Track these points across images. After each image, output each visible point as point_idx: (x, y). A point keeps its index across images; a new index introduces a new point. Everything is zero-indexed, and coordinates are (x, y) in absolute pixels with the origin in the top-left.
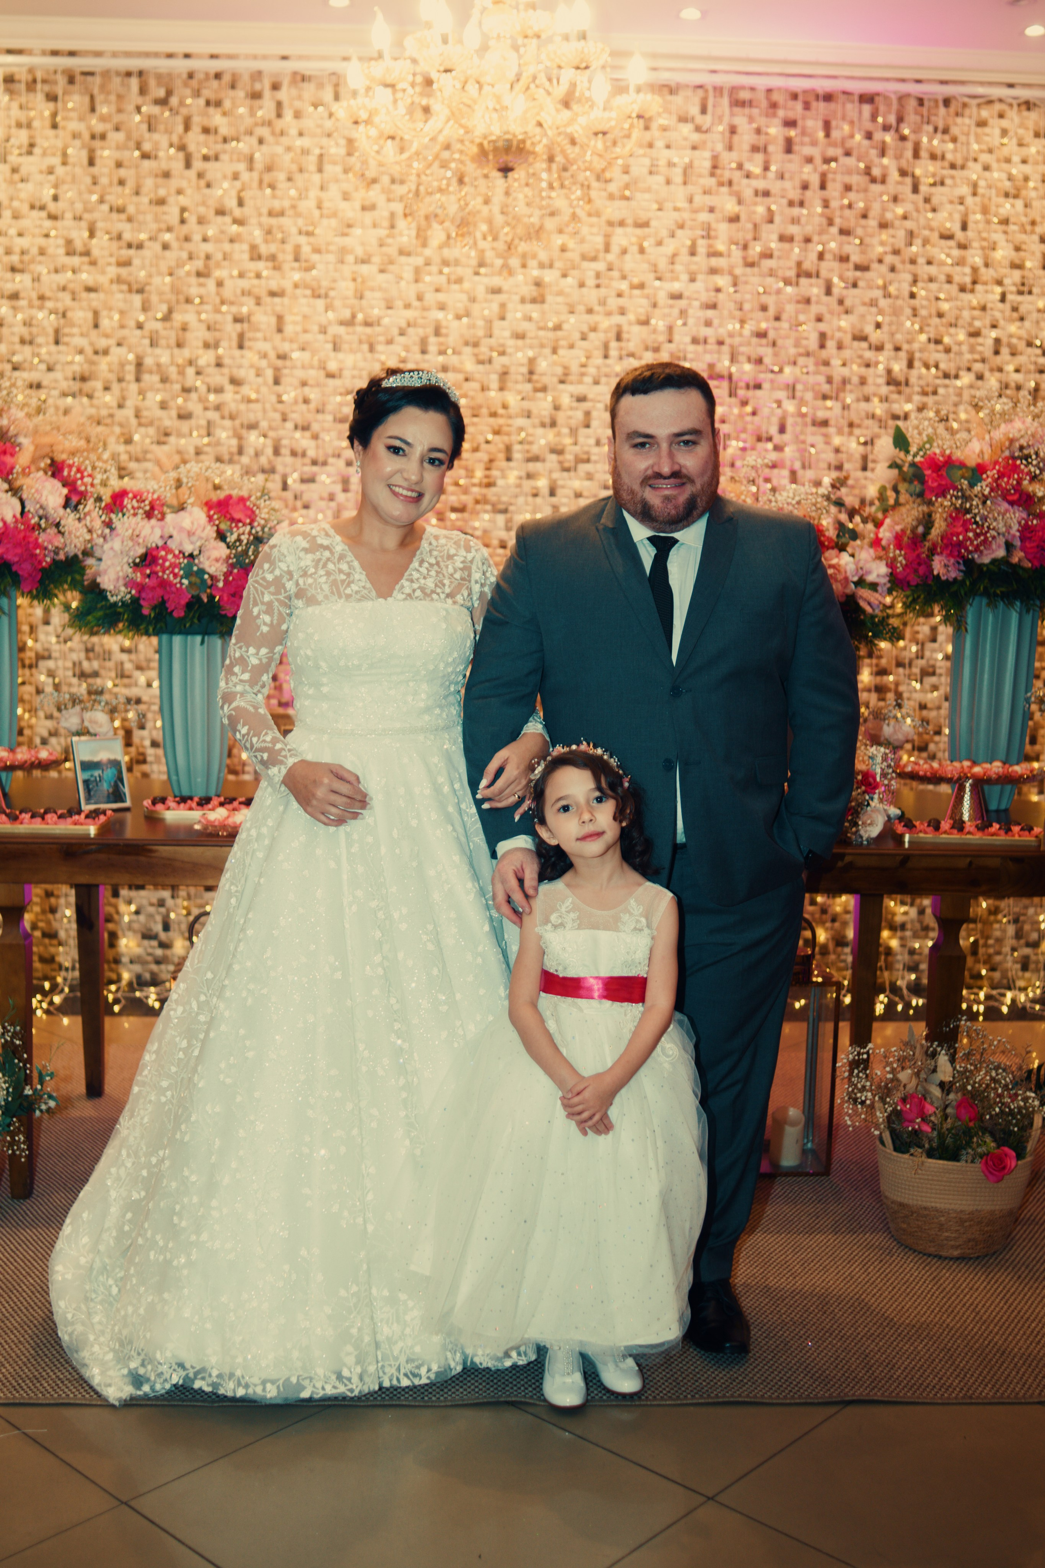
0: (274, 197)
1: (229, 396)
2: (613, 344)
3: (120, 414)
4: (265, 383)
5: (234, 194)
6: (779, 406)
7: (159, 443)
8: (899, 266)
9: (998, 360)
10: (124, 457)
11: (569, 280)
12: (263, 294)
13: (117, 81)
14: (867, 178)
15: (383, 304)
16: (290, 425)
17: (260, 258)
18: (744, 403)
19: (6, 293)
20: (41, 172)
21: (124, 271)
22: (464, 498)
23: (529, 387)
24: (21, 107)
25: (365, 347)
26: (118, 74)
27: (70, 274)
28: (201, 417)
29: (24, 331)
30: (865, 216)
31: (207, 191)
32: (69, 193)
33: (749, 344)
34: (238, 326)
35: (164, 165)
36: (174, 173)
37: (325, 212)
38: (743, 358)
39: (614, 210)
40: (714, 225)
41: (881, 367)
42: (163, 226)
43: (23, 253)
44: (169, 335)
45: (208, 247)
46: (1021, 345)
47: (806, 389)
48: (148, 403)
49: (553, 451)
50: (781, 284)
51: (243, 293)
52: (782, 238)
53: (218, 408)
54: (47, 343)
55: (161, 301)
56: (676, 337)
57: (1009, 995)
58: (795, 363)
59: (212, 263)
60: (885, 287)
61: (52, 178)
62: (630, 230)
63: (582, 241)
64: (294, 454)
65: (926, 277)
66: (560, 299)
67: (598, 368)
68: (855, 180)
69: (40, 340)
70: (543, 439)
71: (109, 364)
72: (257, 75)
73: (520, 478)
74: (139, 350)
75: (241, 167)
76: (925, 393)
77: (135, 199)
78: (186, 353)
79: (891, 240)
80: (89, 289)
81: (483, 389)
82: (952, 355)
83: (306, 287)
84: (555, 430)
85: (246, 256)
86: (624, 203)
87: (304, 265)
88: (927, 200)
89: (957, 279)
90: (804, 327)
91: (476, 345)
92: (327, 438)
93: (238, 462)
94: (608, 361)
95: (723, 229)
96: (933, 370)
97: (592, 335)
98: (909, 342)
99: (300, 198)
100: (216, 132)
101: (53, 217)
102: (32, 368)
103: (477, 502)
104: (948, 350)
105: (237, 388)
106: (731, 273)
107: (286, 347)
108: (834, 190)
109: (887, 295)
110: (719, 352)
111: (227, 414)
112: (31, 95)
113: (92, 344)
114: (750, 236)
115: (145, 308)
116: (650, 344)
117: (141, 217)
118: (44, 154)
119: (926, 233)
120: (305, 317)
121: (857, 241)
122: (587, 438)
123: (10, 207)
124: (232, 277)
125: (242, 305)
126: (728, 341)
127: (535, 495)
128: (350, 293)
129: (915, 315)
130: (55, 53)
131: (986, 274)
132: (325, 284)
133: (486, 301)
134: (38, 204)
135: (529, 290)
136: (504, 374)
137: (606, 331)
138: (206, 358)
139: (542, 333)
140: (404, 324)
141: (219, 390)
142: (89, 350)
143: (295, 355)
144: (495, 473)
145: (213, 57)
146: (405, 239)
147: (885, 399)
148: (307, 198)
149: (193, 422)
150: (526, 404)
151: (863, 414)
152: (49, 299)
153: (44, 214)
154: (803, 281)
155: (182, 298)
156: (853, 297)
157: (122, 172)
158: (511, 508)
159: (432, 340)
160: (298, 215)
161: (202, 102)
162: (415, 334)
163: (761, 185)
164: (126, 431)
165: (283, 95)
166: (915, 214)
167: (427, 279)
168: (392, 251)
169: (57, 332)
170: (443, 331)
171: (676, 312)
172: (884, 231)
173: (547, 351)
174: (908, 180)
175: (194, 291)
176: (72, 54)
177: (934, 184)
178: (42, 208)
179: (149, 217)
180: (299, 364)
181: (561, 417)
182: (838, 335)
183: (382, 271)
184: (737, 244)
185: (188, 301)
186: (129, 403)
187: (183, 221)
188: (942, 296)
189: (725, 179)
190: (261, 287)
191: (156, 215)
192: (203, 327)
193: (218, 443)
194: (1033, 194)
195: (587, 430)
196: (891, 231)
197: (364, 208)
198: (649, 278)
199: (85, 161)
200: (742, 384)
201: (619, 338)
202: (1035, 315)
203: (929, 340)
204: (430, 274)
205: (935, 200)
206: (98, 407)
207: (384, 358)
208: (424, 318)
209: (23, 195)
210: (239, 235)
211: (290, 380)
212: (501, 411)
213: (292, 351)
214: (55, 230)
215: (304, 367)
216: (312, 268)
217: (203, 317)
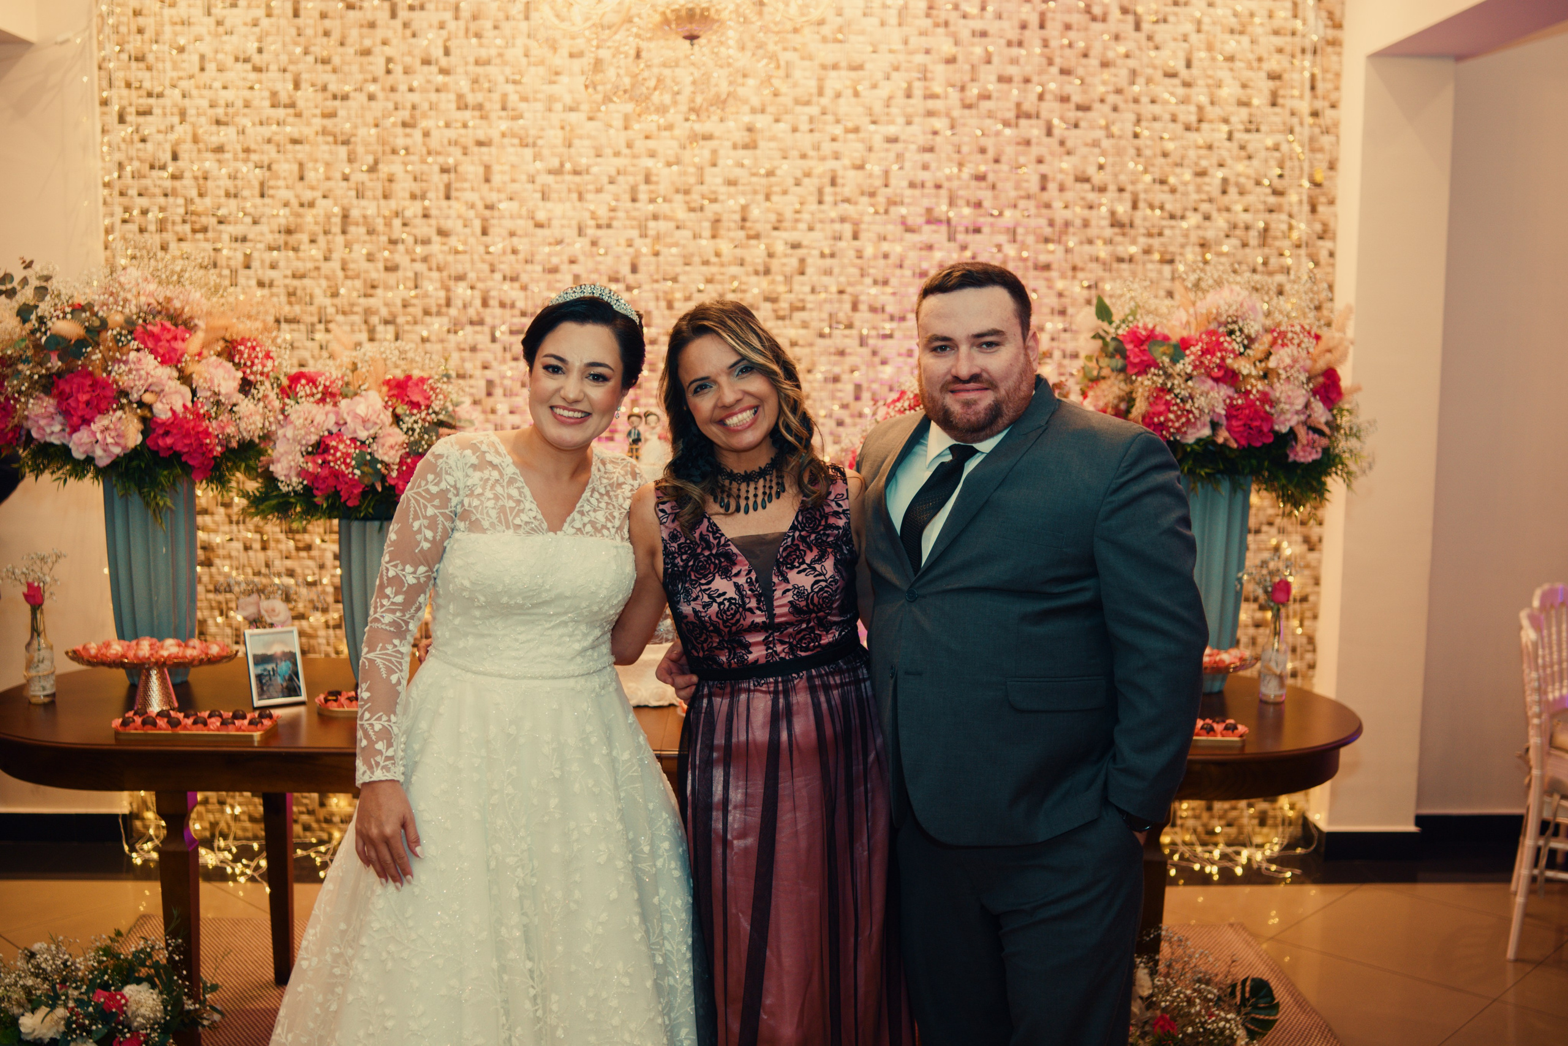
1: (436, 247)
2: (828, 190)
3: (326, 267)
4: (473, 234)
5: (440, 43)
6: (1000, 250)
7: (366, 296)
8: (1122, 105)
9: (1226, 200)
10: (331, 310)
11: (781, 126)
12: (470, 142)
14: (1087, 17)
15: (592, 152)
16: (498, 276)
17: (466, 107)
18: (964, 248)
19: (212, 146)
20: (245, 24)
21: (329, 123)
23: (741, 234)
25: (575, 196)
27: (274, 127)
28: (408, 269)
29: (229, 184)
30: (1085, 55)
31: (413, 41)
32: (273, 46)
33: (967, 187)
34: (445, 176)
35: (370, 16)
36: (379, 23)
37: (532, 59)
38: (961, 202)
39: (828, 53)
40: (930, 67)
41: (1104, 209)
42: (369, 77)
43: (227, 106)
44: (375, 186)
45: (415, 97)
46: (1249, 185)
47: (1027, 233)
48: (354, 255)
49: (767, 299)
50: (1000, 126)
51: (450, 144)
52: (1001, 79)
53: (425, 259)
54: (253, 196)
55: (367, 152)
56: (893, 181)
57: (1245, 853)
58: (1015, 206)
59: (418, 113)
60: (1107, 127)
61: (257, 30)
62: (844, 73)
63: (795, 85)
64: (502, 305)
65: (1150, 116)
66: (773, 145)
67: (812, 214)
68: (1076, 19)
69: (246, 193)
70: (756, 287)
71: (314, 216)
74: (345, 202)
75: (448, 16)
76: (1150, 235)
77: (340, 50)
79: (1113, 79)
80: (295, 142)
81: (694, 237)
82: (1178, 196)
83: (514, 135)
84: (770, 278)
85: (453, 106)
86: (837, 46)
87: (511, 113)
88: (1150, 38)
89: (1182, 117)
90: (1024, 170)
91: (687, 192)
92: (536, 290)
93: (447, 314)
94: (823, 207)
95: (940, 71)
96: (1158, 212)
97: (806, 181)
98: (1133, 183)
99: (507, 46)
101: (257, 69)
102: (237, 221)
104: (1173, 191)
105: (444, 240)
106: (948, 115)
107: (493, 197)
108: (1053, 29)
109: (1110, 136)
110: (937, 196)
111: (434, 266)
113: (297, 196)
114: (967, 77)
115: (350, 161)
116: (867, 189)
117: (346, 68)
118: (248, 6)
119: (1150, 71)
120: (513, 166)
121: (1078, 82)
122: (801, 286)
123: (215, 60)
124: (438, 127)
125: (449, 155)
126: (946, 184)
128: (559, 141)
129: (1139, 155)
131: (1212, 112)
132: (533, 132)
133: (697, 147)
134: (242, 57)
135: (741, 136)
136: (716, 222)
137: (820, 177)
138: (413, 209)
139: (754, 179)
140: (613, 172)
141: (426, 242)
142: (294, 202)
143: (502, 206)
147: (1109, 242)
148: (514, 46)
149: (400, 274)
150: (739, 252)
151: (1087, 257)
152: (254, 152)
153: (249, 66)
154: (1023, 122)
155: (388, 149)
156: (1074, 138)
157: (327, 23)
159: (643, 187)
160: (505, 63)
162: (624, 183)
163: (978, 25)
164: (332, 283)
166: (1137, 52)
167: (636, 126)
169: (262, 184)
170: (654, 179)
171: (892, 155)
172: (1106, 70)
173: (761, 197)
174: (1130, 18)
175: (400, 142)
177: (1157, 22)
178: (246, 60)
179: (355, 68)
180: (507, 214)
181: (775, 264)
182: (1060, 177)
183: (590, 119)
184: (953, 86)
185: (394, 152)
186: (336, 256)
187: (388, 72)
188: (1166, 136)
189: (941, 20)
190: (468, 137)
191: (361, 65)
192: (410, 178)
193: (426, 295)
194: (1259, 30)
195: (802, 278)
196: (1112, 70)
197: (571, 55)
198: (864, 122)
199: (290, 13)
200: (961, 228)
201: (833, 183)
202: (1263, 154)
203: (1154, 181)
204: (640, 121)
205: (1158, 38)
206: (303, 260)
207: (592, 207)
208: (634, 165)
209: (228, 48)
210: (445, 85)
211: (498, 230)
212: (714, 259)
213: (500, 201)
214: (260, 82)
215: (512, 217)
216: (521, 117)
217: (410, 168)
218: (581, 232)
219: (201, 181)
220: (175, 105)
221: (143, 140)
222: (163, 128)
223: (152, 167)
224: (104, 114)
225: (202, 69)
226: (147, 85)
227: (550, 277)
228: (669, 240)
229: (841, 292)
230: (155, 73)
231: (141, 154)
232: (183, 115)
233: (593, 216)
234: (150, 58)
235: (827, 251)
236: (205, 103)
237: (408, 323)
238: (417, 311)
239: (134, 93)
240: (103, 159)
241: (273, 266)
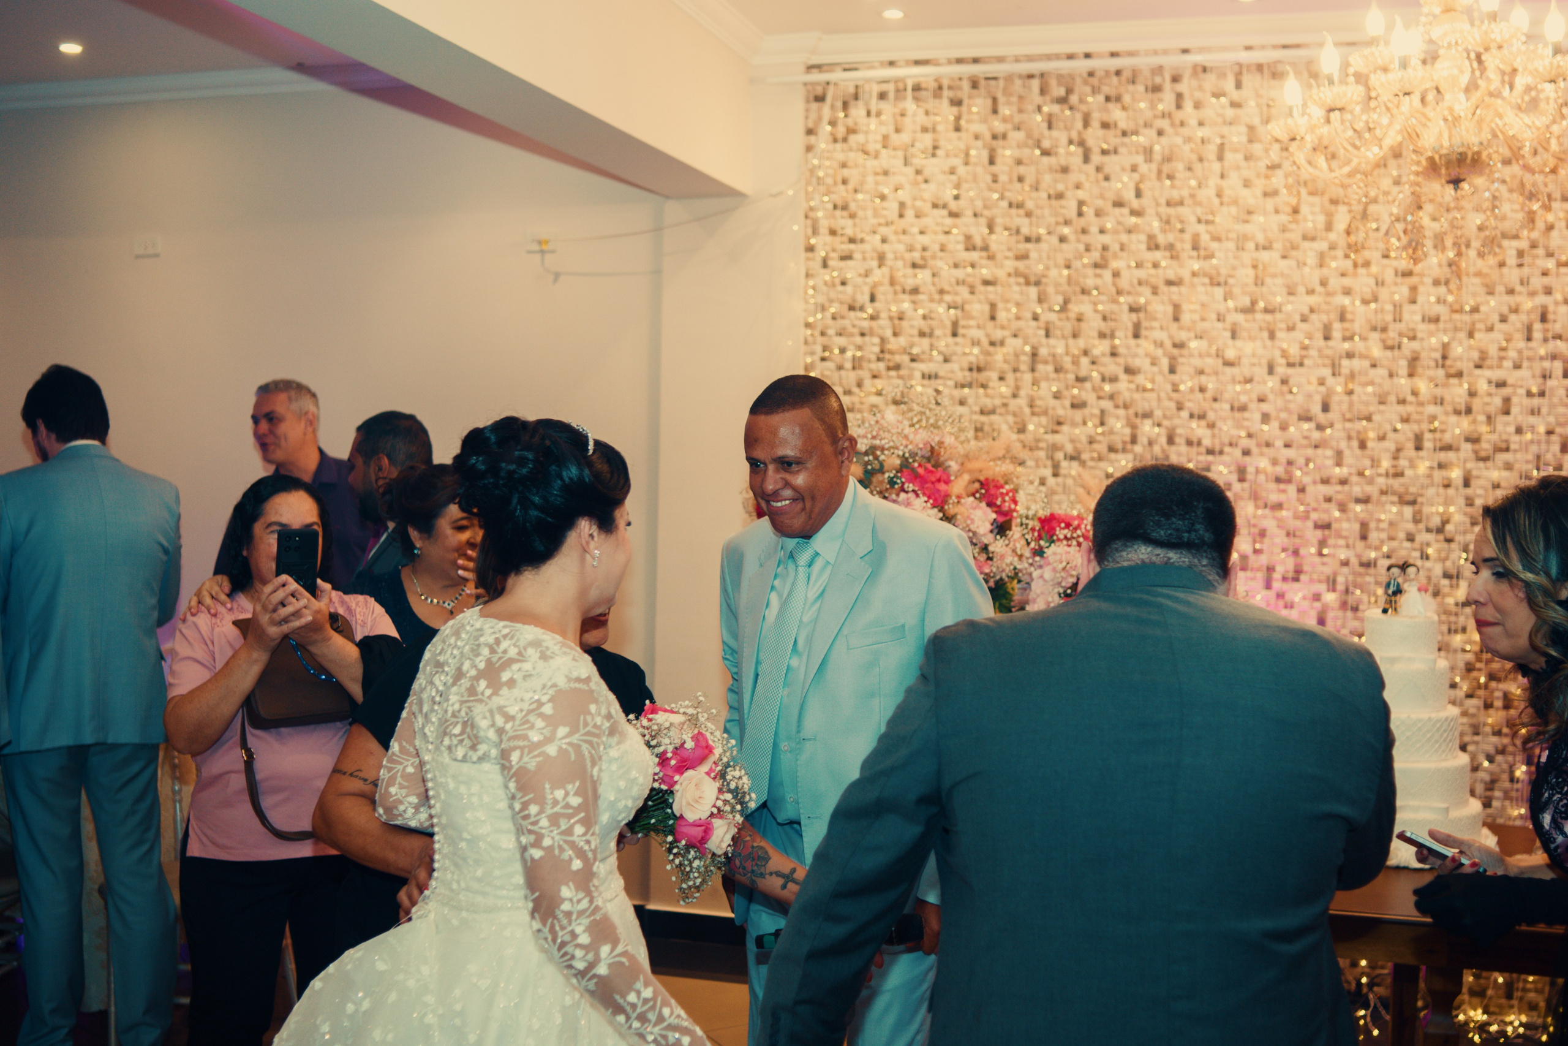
0: (1173, 187)
1: (1124, 385)
2: (1537, 326)
3: (1014, 404)
4: (1161, 372)
5: (1132, 185)
7: (1055, 432)
10: (1016, 446)
11: (1487, 260)
12: (1161, 283)
13: (1018, 82)
15: (1284, 291)
16: (1185, 414)
17: (1157, 247)
19: (908, 288)
20: (944, 173)
21: (1021, 265)
22: (1369, 489)
23: (1441, 372)
24: (927, 113)
25: (1265, 334)
26: (1020, 76)
27: (969, 270)
28: (1095, 406)
29: (924, 325)
31: (1105, 184)
32: (970, 193)
34: (1134, 316)
35: (1063, 162)
36: (1072, 168)
37: (1225, 200)
42: (1061, 220)
43: (924, 249)
44: (1065, 326)
45: (1106, 239)
48: (1042, 393)
49: (1468, 439)
51: (1140, 283)
53: (1111, 397)
54: (945, 335)
55: (1057, 293)
59: (1109, 254)
61: (954, 178)
62: (1556, 205)
63: (1502, 218)
64: (1189, 443)
66: (1477, 280)
67: (1520, 352)
69: (938, 332)
70: (1458, 427)
71: (1004, 355)
72: (1159, 70)
73: (1432, 468)
74: (1034, 340)
75: (1139, 159)
77: (1034, 194)
78: (1081, 343)
80: (986, 283)
81: (1391, 375)
83: (1205, 275)
84: (1471, 418)
85: (1143, 247)
87: (1202, 253)
91: (1384, 330)
92: (1225, 428)
93: (1132, 451)
94: (1531, 344)
97: (1513, 317)
99: (1199, 187)
100: (1116, 125)
101: (953, 215)
102: (931, 359)
103: (1383, 493)
105: (1131, 378)
107: (1183, 336)
111: (1121, 404)
112: (937, 101)
113: (987, 335)
115: (1040, 301)
117: (1038, 212)
118: (947, 156)
120: (1203, 305)
122: (1505, 427)
123: (914, 207)
124: (1129, 267)
125: (1139, 294)
127: (1447, 486)
128: (1250, 280)
130: (959, 61)
132: (1224, 271)
133: (1396, 284)
134: (939, 203)
135: (1442, 272)
136: (1414, 361)
137: (1529, 313)
138: (1100, 348)
139: (1456, 316)
140: (1306, 310)
141: (1114, 380)
142: (985, 342)
143: (1193, 344)
144: (1403, 463)
145: (1113, 55)
146: (1310, 225)
148: (1207, 186)
149: (1086, 411)
152: (948, 293)
153: (945, 212)
155: (1078, 289)
157: (1022, 170)
158: (1419, 500)
159: (1337, 326)
160: (1197, 204)
161: (1101, 98)
162: (1317, 320)
164: (1018, 420)
165: (1182, 87)
168: (1295, 236)
169: (955, 324)
170: (1349, 316)
173: (1462, 335)
175: (1090, 282)
176: (976, 61)
178: (945, 206)
179: (1047, 212)
180: (1196, 353)
181: (1477, 404)
183: (1284, 257)
185: (1085, 292)
186: (1022, 393)
187: (1080, 214)
190: (1158, 277)
191: (1054, 208)
192: (1099, 317)
193: (1111, 432)
195: (1505, 418)
197: (1266, 195)
199: (986, 160)
201: (1544, 319)
204: (1335, 258)
206: (992, 397)
207: (1285, 346)
208: (1327, 303)
209: (927, 195)
210: (1136, 225)
211: (1185, 369)
212: (1410, 398)
213: (1189, 340)
214: (955, 226)
215: (1200, 356)
216: (1211, 256)
217: (1100, 307)
218: (1271, 370)
219: (896, 322)
220: (874, 250)
221: (843, 283)
222: (862, 272)
223: (851, 308)
224: (808, 259)
225: (901, 216)
226: (849, 232)
227: (1237, 415)
228: (1363, 379)
229: (1550, 433)
230: (857, 221)
231: (841, 296)
232: (881, 259)
233: (1284, 354)
234: (853, 206)
235: (1534, 390)
236: (901, 248)
237: (1092, 459)
238: (1102, 448)
239: (838, 239)
240: (807, 302)
241: (962, 403)
